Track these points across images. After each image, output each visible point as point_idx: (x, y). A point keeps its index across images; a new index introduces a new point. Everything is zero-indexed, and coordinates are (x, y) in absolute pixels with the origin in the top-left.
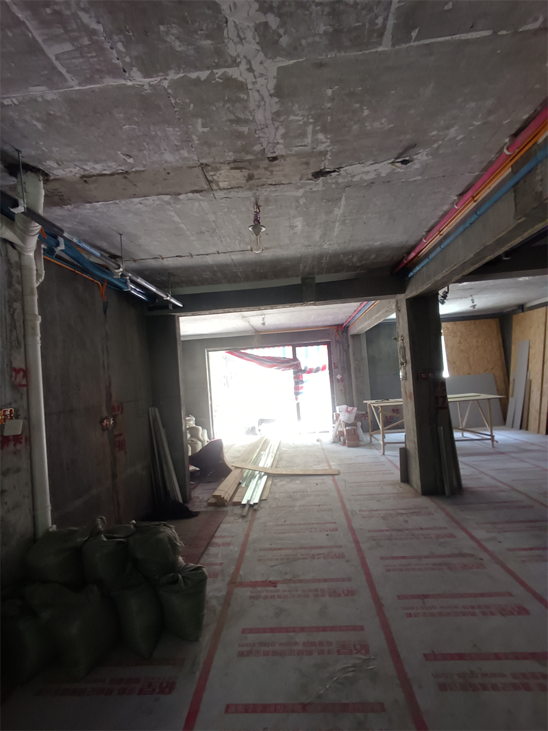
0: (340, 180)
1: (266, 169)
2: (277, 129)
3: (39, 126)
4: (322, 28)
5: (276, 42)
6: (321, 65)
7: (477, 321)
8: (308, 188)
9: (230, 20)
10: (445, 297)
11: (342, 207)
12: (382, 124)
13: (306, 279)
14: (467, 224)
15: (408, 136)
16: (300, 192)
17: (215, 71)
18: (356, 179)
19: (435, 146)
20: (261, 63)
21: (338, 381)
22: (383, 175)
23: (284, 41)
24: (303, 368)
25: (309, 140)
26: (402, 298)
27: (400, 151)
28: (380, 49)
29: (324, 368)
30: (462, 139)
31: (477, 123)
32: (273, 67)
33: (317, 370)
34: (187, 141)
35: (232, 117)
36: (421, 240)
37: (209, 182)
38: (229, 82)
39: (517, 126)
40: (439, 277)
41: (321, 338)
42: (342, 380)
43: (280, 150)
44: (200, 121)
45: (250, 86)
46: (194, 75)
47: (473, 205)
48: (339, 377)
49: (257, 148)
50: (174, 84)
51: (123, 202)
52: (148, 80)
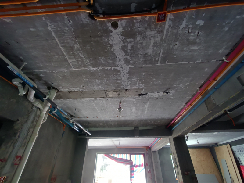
0: (147, 97)
1: (124, 92)
2: (128, 82)
3: (61, 78)
4: (142, 60)
5: (129, 62)
6: (141, 67)
7: (201, 149)
8: (137, 99)
9: (117, 57)
10: (187, 138)
11: (148, 105)
12: (159, 82)
13: (136, 128)
14: (191, 113)
15: (167, 86)
16: (135, 100)
17: (112, 67)
18: (152, 97)
19: (176, 89)
20: (125, 66)
21: (148, 172)
22: (161, 96)
23: (131, 62)
24: (134, 165)
25: (137, 85)
26: (171, 137)
27: (165, 90)
28: (157, 65)
29: (142, 165)
30: (184, 88)
31: (188, 84)
32: (128, 67)
33: (139, 166)
34: (101, 84)
35: (115, 78)
36: (175, 117)
37: (106, 95)
38: (116, 70)
39: (200, 85)
40: (184, 130)
41: (141, 152)
42: (150, 172)
43: (129, 88)
44: (106, 79)
45: (121, 71)
46: (106, 68)
47: (191, 107)
48: (149, 170)
49: (122, 87)
50: (100, 70)
51: (79, 99)
52: (93, 69)
